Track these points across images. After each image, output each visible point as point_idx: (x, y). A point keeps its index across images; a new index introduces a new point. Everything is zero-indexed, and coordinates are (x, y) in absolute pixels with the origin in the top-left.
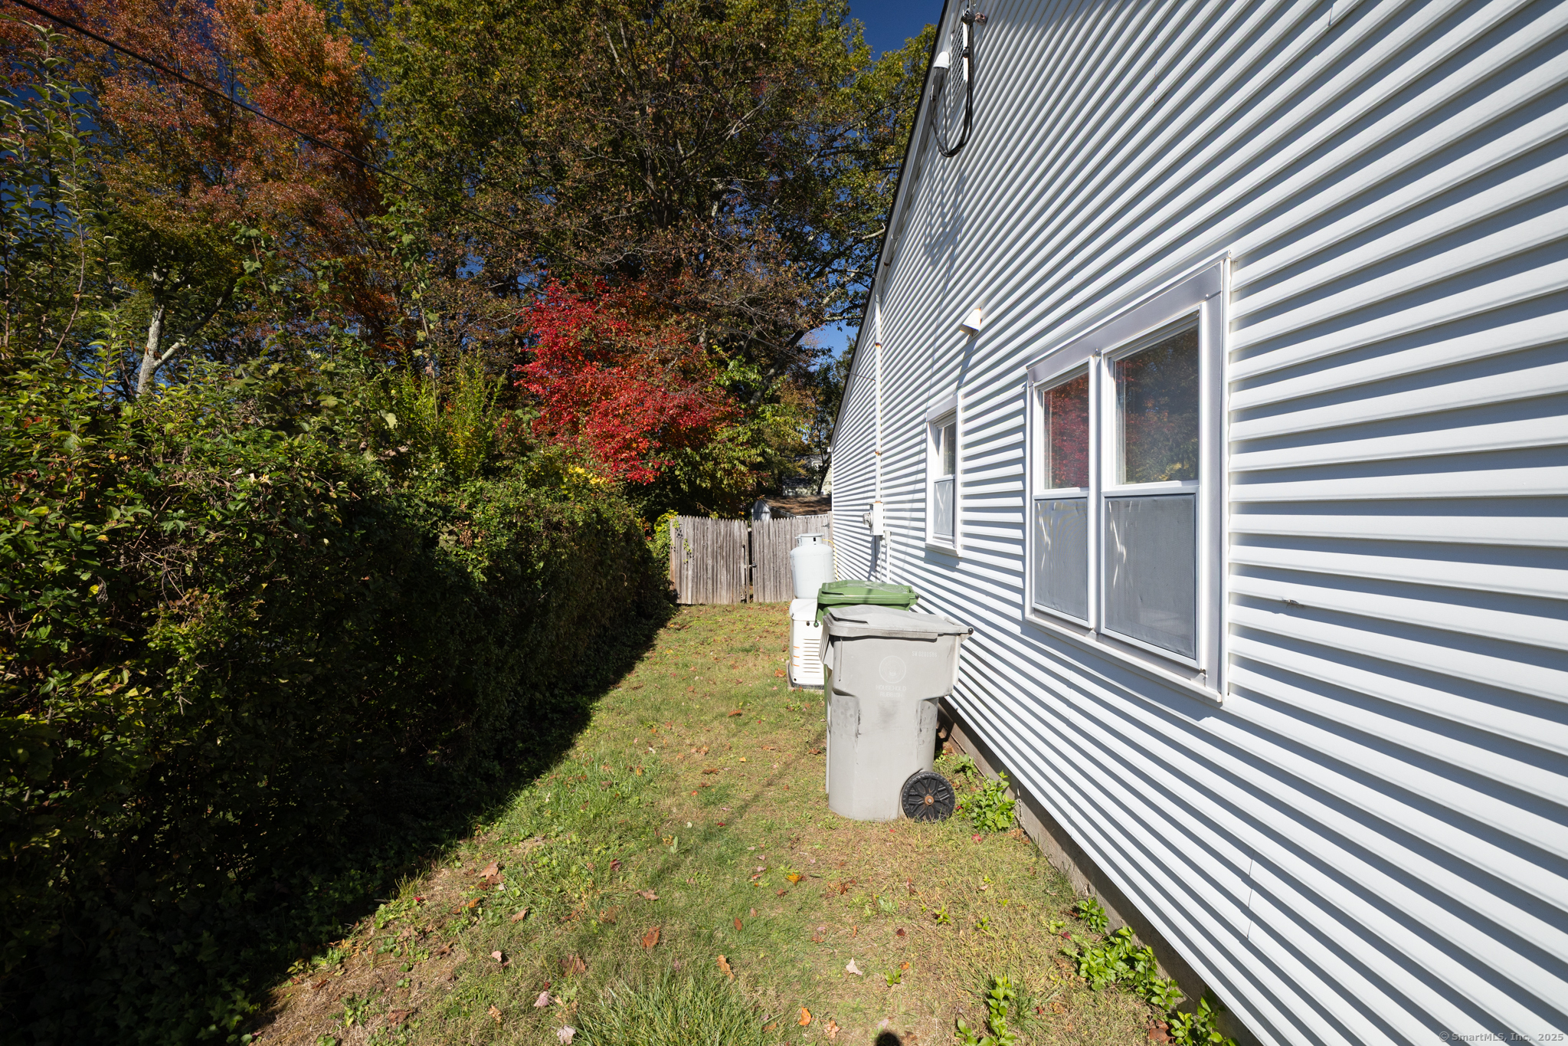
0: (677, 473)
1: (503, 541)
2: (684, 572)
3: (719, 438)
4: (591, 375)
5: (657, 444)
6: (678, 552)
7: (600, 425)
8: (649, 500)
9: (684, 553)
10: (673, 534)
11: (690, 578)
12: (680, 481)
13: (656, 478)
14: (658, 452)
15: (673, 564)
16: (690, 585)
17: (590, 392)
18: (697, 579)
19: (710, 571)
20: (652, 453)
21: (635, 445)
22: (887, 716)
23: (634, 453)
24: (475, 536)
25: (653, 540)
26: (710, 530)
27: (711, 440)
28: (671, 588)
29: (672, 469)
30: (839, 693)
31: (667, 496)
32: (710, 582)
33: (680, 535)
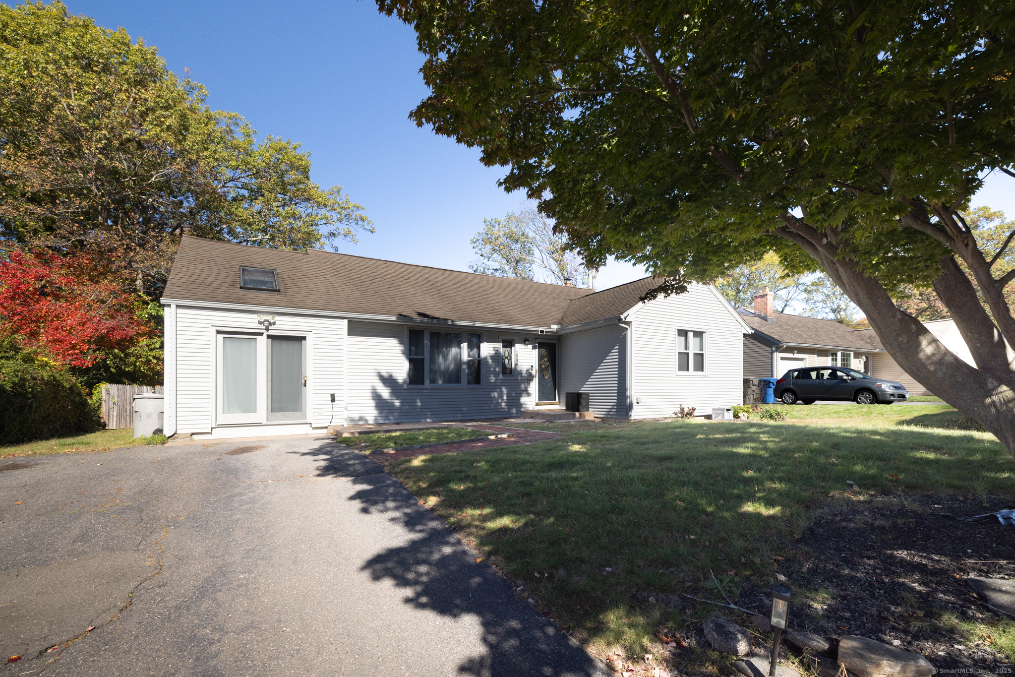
0: (108, 362)
1: (16, 380)
2: (111, 413)
3: (140, 344)
4: (46, 305)
5: (93, 346)
6: (108, 402)
7: (53, 335)
8: (88, 377)
9: (111, 403)
10: (104, 393)
11: (115, 415)
12: (110, 367)
13: (93, 364)
14: (94, 351)
15: (104, 409)
16: (115, 419)
17: (45, 315)
18: (119, 416)
19: (128, 412)
20: (91, 351)
21: (78, 347)
22: (149, 416)
23: (77, 351)
24: (5, 377)
25: (91, 398)
26: (129, 391)
27: (135, 346)
28: (102, 421)
29: (105, 361)
30: (136, 412)
31: (101, 374)
32: (128, 417)
33: (108, 394)
